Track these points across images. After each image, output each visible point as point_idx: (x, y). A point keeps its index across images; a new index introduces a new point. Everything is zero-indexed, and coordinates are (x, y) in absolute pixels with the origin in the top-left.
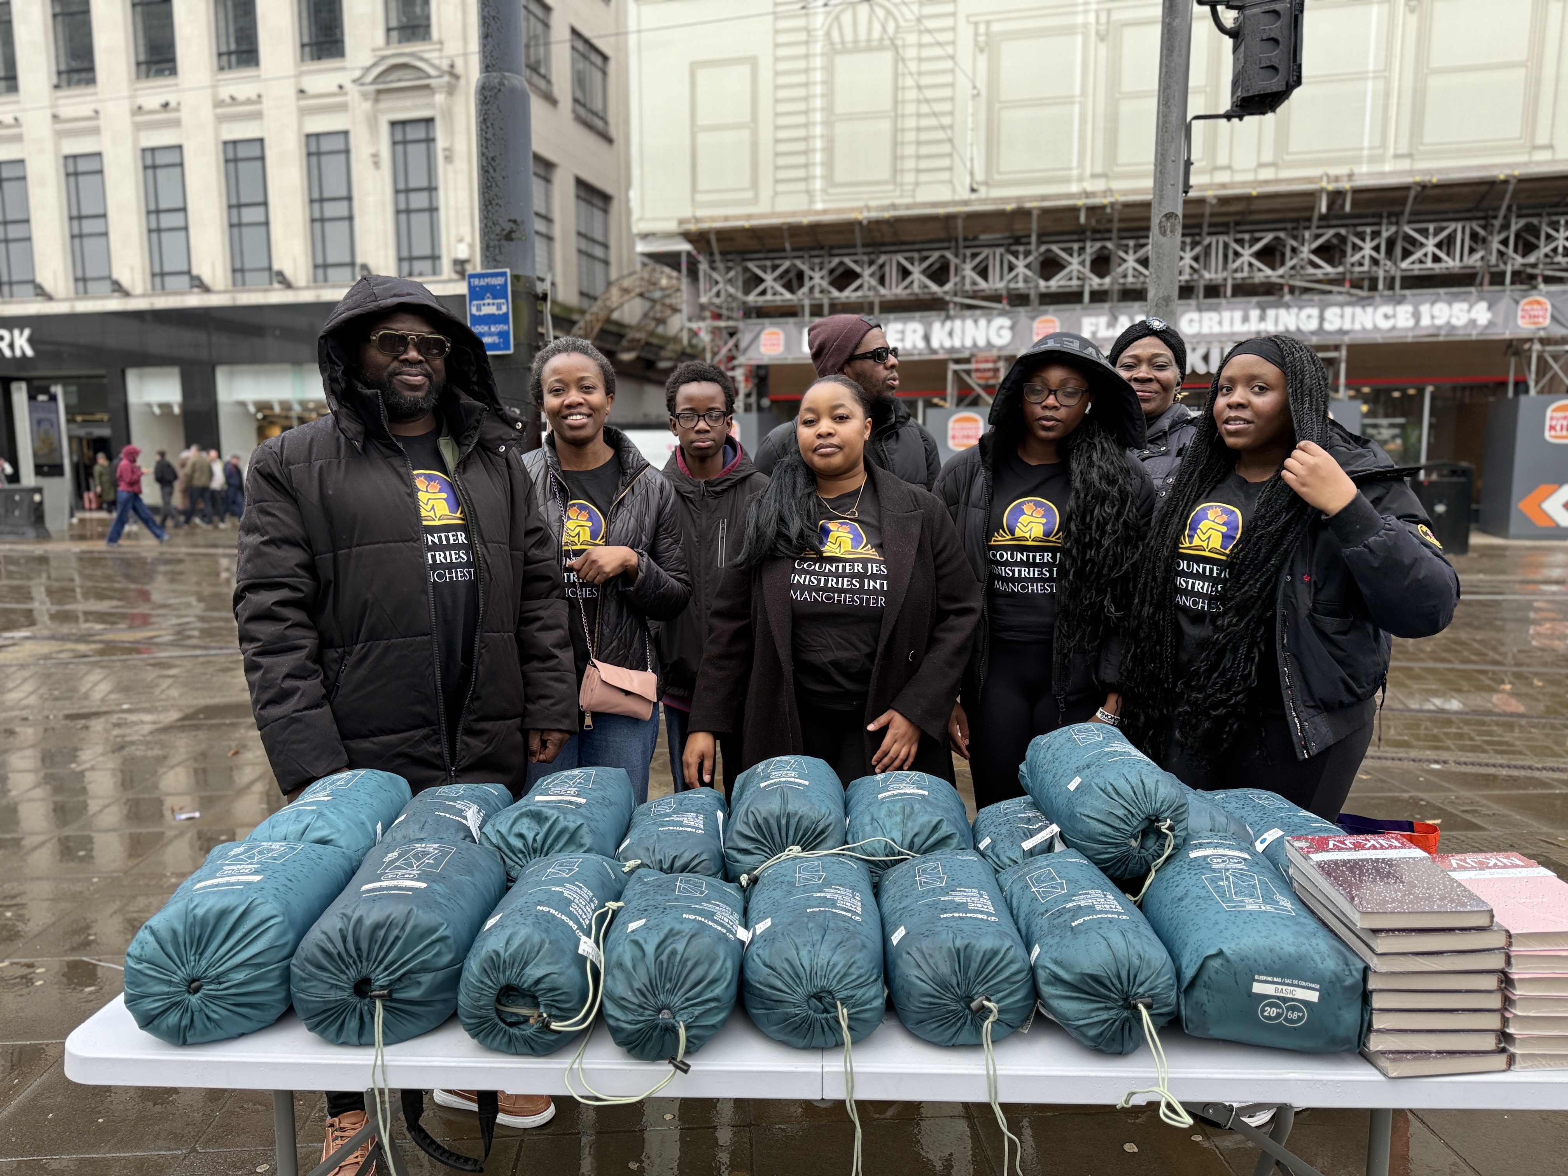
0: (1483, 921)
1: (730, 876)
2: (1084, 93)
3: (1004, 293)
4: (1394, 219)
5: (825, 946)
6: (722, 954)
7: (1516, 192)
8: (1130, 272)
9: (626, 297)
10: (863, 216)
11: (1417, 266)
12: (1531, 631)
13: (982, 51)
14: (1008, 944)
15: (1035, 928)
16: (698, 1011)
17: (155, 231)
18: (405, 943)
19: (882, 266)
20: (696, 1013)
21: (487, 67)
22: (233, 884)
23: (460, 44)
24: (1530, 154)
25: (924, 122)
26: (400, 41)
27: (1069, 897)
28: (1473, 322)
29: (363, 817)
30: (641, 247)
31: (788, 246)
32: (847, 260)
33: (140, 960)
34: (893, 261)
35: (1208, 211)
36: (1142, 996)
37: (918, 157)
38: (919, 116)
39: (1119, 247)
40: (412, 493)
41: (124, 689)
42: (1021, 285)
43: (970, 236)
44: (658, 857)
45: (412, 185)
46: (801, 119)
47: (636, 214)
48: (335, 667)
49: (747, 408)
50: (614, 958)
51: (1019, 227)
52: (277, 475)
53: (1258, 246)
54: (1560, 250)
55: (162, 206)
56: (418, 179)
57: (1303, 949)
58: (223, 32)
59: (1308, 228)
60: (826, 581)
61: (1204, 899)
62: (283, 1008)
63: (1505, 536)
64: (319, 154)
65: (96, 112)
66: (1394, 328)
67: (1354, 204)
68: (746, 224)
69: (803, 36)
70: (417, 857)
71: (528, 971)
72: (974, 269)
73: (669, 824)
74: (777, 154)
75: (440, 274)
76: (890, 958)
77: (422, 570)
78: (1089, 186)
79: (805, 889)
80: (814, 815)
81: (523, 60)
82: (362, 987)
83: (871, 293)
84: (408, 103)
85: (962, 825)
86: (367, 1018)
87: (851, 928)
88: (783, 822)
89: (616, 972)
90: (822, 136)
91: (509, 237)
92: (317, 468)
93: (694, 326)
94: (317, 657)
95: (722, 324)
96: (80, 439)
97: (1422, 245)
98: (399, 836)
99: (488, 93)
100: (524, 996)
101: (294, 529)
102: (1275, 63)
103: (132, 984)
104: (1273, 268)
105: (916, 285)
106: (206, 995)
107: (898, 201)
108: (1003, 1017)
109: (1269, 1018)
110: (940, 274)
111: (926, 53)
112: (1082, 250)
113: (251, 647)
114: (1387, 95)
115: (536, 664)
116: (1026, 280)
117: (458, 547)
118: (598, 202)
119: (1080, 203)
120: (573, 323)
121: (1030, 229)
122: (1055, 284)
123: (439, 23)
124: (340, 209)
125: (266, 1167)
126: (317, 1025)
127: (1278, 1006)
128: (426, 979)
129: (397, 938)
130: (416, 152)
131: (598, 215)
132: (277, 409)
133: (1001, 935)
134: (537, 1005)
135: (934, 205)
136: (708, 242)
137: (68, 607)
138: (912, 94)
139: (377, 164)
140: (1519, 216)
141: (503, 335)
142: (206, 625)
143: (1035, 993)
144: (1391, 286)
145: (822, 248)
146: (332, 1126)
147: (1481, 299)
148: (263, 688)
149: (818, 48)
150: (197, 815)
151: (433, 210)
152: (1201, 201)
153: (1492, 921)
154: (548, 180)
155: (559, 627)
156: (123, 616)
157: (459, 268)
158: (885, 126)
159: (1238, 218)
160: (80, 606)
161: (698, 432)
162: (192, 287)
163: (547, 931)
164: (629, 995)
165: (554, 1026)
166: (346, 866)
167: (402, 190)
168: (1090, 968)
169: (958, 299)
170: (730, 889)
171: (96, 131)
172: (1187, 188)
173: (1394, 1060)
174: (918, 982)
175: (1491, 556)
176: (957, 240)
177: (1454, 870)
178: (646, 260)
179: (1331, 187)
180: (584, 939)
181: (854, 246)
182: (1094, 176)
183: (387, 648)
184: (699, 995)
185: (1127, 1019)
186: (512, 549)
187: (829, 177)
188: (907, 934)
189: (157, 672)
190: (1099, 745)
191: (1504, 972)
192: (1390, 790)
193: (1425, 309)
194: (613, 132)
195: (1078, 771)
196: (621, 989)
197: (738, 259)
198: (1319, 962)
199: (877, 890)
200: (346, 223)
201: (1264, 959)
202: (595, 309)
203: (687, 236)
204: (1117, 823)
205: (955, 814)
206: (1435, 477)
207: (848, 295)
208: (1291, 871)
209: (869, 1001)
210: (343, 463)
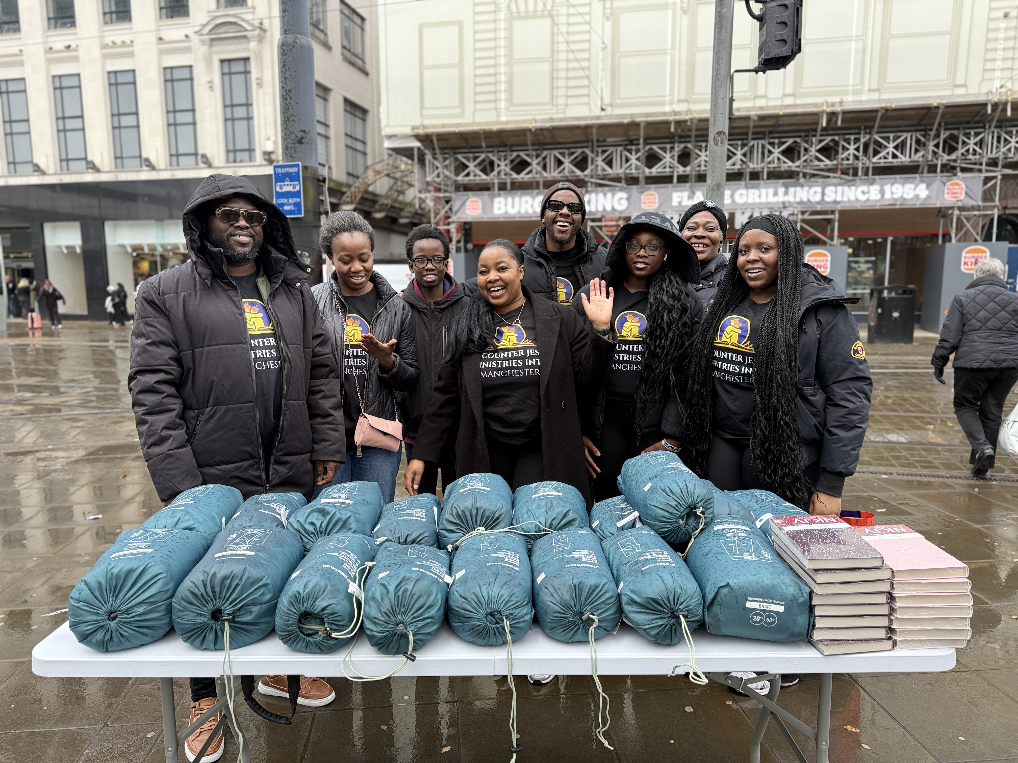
0: (877, 563)
1: (441, 546)
2: (673, 48)
3: (623, 176)
4: (868, 131)
5: (496, 585)
6: (435, 591)
7: (943, 115)
8: (703, 163)
9: (378, 177)
10: (532, 126)
11: (883, 161)
13: (608, 19)
14: (604, 581)
15: (621, 572)
16: (420, 624)
17: (62, 131)
18: (242, 588)
19: (544, 158)
20: (419, 626)
21: (285, 31)
22: (135, 554)
23: (266, 9)
24: (952, 90)
25: (571, 65)
26: (226, 7)
27: (642, 554)
28: (917, 197)
29: (214, 514)
30: (387, 144)
31: (483, 144)
32: (522, 154)
33: (78, 601)
34: (551, 155)
35: (752, 124)
36: (682, 610)
37: (568, 88)
38: (568, 61)
39: (696, 147)
40: (242, 314)
41: (46, 435)
42: (633, 171)
43: (601, 139)
44: (397, 535)
45: (235, 102)
46: (492, 62)
47: (384, 122)
48: (194, 422)
49: (458, 250)
50: (370, 594)
51: (632, 134)
52: (156, 301)
53: (784, 147)
54: (971, 151)
55: (67, 115)
56: (239, 98)
57: (775, 582)
59: (815, 136)
60: (502, 364)
61: (720, 553)
62: (168, 629)
64: (172, 81)
65: (21, 51)
66: (868, 200)
67: (843, 121)
68: (456, 130)
69: (492, 8)
70: (248, 536)
71: (317, 603)
72: (604, 160)
73: (404, 515)
74: (476, 85)
75: (255, 161)
76: (536, 591)
77: (248, 362)
78: (677, 108)
79: (486, 552)
80: (493, 508)
81: (308, 20)
82: (216, 615)
83: (538, 176)
84: (232, 47)
85: (581, 513)
86: (219, 633)
87: (513, 574)
88: (474, 513)
89: (371, 602)
90: (505, 73)
91: (300, 142)
92: (182, 297)
93: (423, 196)
94: (182, 416)
95: (441, 195)
96: (13, 270)
97: (886, 147)
98: (236, 524)
99: (284, 48)
100: (315, 618)
101: (168, 335)
102: (785, 37)
103: (74, 615)
104: (793, 161)
105: (566, 171)
106: (120, 621)
107: (554, 116)
108: (601, 624)
109: (756, 622)
110: (582, 163)
111: (573, 20)
112: (672, 148)
113: (141, 410)
114: (864, 51)
115: (319, 420)
116: (637, 168)
117: (270, 347)
118: (359, 114)
119: (671, 118)
120: (343, 193)
121: (639, 135)
122: (655, 171)
124: (187, 118)
125: (153, 734)
126: (189, 638)
127: (761, 615)
128: (256, 609)
129: (237, 585)
130: (238, 80)
131: (359, 122)
132: (146, 250)
133: (601, 576)
134: (323, 623)
135: (578, 119)
136: (432, 141)
137: (8, 382)
138: (563, 47)
139: (211, 88)
140: (946, 129)
141: (297, 205)
142: (101, 393)
143: (620, 610)
144: (866, 174)
145: (506, 146)
146: (194, 707)
147: (923, 182)
148: (149, 436)
149: (502, 15)
150: (100, 516)
151: (249, 118)
152: (747, 118)
153: (883, 563)
154: (325, 100)
155: (334, 396)
156: (46, 388)
157: (267, 157)
158: (546, 67)
159: (771, 129)
160: (15, 381)
161: (427, 270)
162: (88, 168)
163: (329, 579)
164: (379, 616)
165: (334, 635)
166: (204, 543)
167: (229, 105)
168: (652, 594)
169: (593, 180)
170: (441, 553)
171: (21, 64)
172: (731, 112)
173: (827, 645)
174: (552, 605)
175: (927, 344)
176: (592, 142)
177: (866, 535)
178: (391, 152)
179: (829, 110)
180: (351, 583)
181: (526, 145)
182: (680, 101)
183: (226, 411)
184: (421, 615)
185: (673, 624)
186: (304, 347)
187: (510, 100)
188: (546, 577)
189: (70, 424)
190: (663, 464)
191: (890, 593)
192: (856, 491)
193: (887, 188)
194: (368, 68)
195: (650, 480)
196: (374, 613)
197: (452, 152)
198: (784, 588)
199: (530, 553)
200: (191, 127)
201: (753, 588)
202: (357, 184)
203: (418, 137)
204: (671, 510)
205: (578, 507)
206: (893, 294)
207: (523, 177)
208: (773, 537)
209: (523, 616)
210: (198, 293)
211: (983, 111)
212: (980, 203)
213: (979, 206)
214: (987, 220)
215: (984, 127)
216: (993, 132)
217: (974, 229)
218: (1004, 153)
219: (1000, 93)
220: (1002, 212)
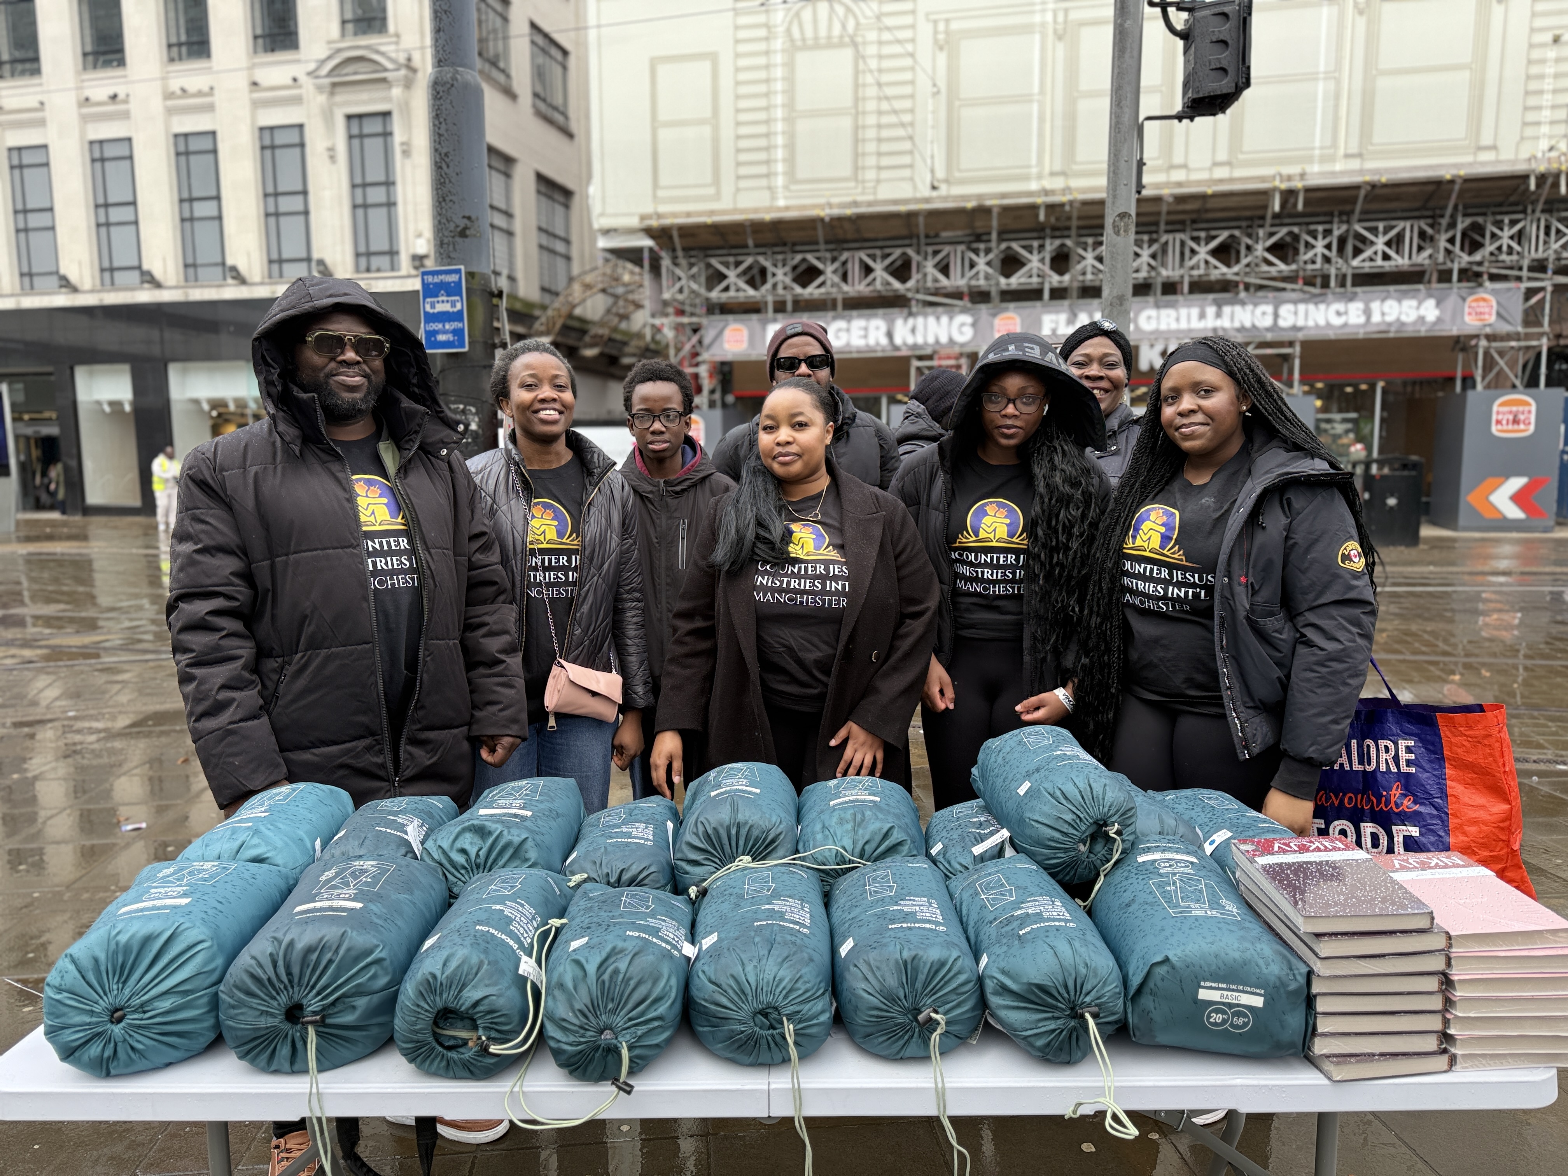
0: (1424, 924)
1: (678, 889)
2: (1042, 92)
3: (965, 290)
4: (1345, 218)
5: (771, 961)
6: (665, 971)
7: (1461, 192)
8: (1089, 270)
9: (588, 293)
10: (825, 213)
11: (1367, 264)
12: (1480, 623)
13: (941, 48)
14: (955, 954)
15: (983, 937)
16: (641, 1030)
17: (103, 226)
18: (339, 967)
19: (844, 263)
20: (639, 1033)
21: (440, 61)
22: (159, 908)
23: (415, 38)
24: (1475, 154)
25: (885, 120)
26: (355, 34)
27: (1017, 905)
28: (1422, 319)
29: (301, 833)
30: (603, 243)
31: (750, 242)
32: (810, 257)
33: (59, 990)
34: (855, 258)
35: (1164, 209)
36: (1089, 1005)
37: (879, 154)
38: (880, 113)
39: (1078, 244)
40: (351, 498)
41: (72, 695)
42: (982, 282)
43: (932, 233)
44: (605, 870)
45: (369, 179)
46: (762, 116)
47: (596, 209)
48: (275, 677)
49: (712, 404)
50: (555, 978)
51: (979, 225)
52: (211, 481)
53: (1214, 244)
54: (1505, 248)
55: (111, 200)
56: (375, 174)
57: (1248, 955)
58: (172, 23)
59: (1262, 226)
60: (789, 583)
61: (1152, 904)
62: (212, 1036)
63: (1455, 528)
64: (273, 147)
65: (42, 103)
66: (1345, 325)
67: (1306, 203)
68: (709, 220)
69: (762, 33)
70: (354, 875)
71: (466, 993)
72: (935, 266)
73: (618, 835)
74: (738, 151)
75: (399, 270)
76: (838, 970)
77: (361, 577)
78: (1048, 184)
79: (754, 900)
80: (764, 824)
82: (294, 1013)
83: (834, 290)
84: (365, 96)
85: (913, 831)
86: (299, 1045)
87: (798, 942)
88: (734, 832)
89: (557, 993)
90: (783, 133)
91: (463, 234)
92: (252, 474)
93: (657, 322)
94: (255, 667)
95: (685, 320)
96: (27, 438)
97: (1372, 243)
98: (337, 852)
99: (439, 88)
100: (462, 1019)
101: (227, 535)
102: (1224, 64)
103: (52, 1015)
104: (1228, 265)
105: (878, 283)
106: (130, 1025)
107: (860, 198)
108: (950, 1029)
109: (1215, 1024)
110: (902, 271)
111: (887, 50)
112: (1041, 247)
113: (184, 658)
114: (1337, 97)
115: (482, 671)
116: (987, 277)
117: (399, 553)
118: (560, 197)
119: (1039, 200)
120: (535, 319)
121: (990, 227)
122: (1016, 281)
123: (395, 16)
124: (295, 203)
126: (248, 1053)
127: (1224, 1012)
128: (362, 1002)
129: (330, 962)
130: (373, 147)
131: (559, 210)
132: (232, 407)
133: (950, 945)
134: (475, 1028)
135: (896, 202)
136: (671, 238)
138: (872, 91)
139: (332, 158)
140: (1465, 215)
141: (458, 332)
143: (983, 1003)
144: (1343, 284)
145: (785, 244)
146: (277, 1147)
147: (1430, 296)
148: (198, 700)
149: (778, 44)
150: (144, 825)
151: (390, 204)
152: (1157, 200)
153: (1432, 923)
154: (508, 175)
155: (509, 632)
156: (71, 621)
157: (416, 263)
158: (846, 123)
159: (1194, 216)
160: (29, 610)
161: (653, 433)
162: (143, 282)
163: (486, 951)
164: (570, 1016)
165: (493, 1049)
166: (283, 886)
167: (358, 185)
168: (1037, 978)
169: (920, 296)
170: (678, 902)
171: (42, 123)
172: (1140, 187)
173: (1338, 1063)
174: (866, 995)
175: (1441, 548)
176: (918, 237)
177: (1397, 871)
178: (608, 256)
179: (1284, 186)
180: (524, 958)
181: (816, 243)
182: (1053, 174)
183: (328, 659)
184: (643, 1014)
185: (1074, 1029)
186: (456, 554)
187: (791, 174)
188: (855, 945)
189: (105, 677)
190: (1049, 748)
191: (1445, 974)
193: (1375, 306)
194: (574, 127)
195: (1028, 776)
196: (562, 1011)
197: (701, 254)
198: (1263, 967)
199: (827, 900)
200: (301, 218)
201: (1209, 965)
202: (556, 305)
203: (649, 232)
204: (1066, 828)
205: (908, 820)
206: (1386, 471)
207: (811, 291)
208: (1238, 874)
209: (816, 1016)
210: (279, 468)
211: (1522, 187)
212: (1520, 329)
213: (1518, 334)
214: (1531, 355)
215: (1524, 212)
216: (1539, 220)
217: (1511, 368)
218: (1556, 251)
219: (1549, 160)
220: (1554, 343)
